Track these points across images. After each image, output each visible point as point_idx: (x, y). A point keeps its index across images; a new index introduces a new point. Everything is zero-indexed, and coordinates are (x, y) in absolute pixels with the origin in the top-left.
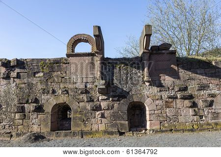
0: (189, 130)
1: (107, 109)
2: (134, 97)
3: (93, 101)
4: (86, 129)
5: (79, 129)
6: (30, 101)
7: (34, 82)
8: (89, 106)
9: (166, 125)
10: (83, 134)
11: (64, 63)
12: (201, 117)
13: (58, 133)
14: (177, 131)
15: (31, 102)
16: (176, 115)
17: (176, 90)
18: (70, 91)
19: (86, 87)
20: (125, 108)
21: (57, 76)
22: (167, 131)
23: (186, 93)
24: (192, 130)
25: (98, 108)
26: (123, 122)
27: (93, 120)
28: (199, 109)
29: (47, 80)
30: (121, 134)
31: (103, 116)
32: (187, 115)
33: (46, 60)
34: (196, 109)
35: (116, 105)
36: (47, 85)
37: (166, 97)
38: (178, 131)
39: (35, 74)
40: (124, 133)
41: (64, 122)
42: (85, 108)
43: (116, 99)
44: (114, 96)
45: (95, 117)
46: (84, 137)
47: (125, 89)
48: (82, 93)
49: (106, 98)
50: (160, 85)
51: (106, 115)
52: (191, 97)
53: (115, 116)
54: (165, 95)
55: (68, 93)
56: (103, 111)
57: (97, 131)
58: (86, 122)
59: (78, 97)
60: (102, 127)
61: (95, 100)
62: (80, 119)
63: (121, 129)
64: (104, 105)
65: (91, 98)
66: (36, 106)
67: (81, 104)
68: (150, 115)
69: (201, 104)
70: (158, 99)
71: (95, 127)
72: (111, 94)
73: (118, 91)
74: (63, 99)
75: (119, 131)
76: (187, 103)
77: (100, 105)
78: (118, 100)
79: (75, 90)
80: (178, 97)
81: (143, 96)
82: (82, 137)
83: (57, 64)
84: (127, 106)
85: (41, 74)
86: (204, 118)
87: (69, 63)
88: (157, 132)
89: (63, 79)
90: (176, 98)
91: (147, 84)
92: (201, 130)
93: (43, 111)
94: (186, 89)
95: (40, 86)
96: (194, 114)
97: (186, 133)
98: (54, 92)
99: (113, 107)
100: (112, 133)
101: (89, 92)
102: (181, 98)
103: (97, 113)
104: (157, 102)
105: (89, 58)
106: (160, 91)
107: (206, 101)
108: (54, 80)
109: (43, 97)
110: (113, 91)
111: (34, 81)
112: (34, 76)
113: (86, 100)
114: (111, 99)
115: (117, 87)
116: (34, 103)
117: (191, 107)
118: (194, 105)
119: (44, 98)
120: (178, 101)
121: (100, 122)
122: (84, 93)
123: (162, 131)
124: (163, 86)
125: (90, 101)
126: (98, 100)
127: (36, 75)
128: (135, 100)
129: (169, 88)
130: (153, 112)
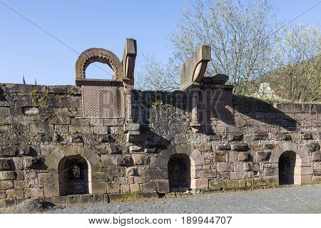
0: (241, 189)
1: (141, 164)
2: (177, 147)
3: (120, 153)
4: (112, 191)
5: (103, 192)
6: (22, 152)
7: (25, 123)
8: (115, 160)
9: (216, 183)
10: (109, 198)
11: (73, 94)
12: (255, 172)
13: (72, 197)
14: (228, 189)
15: (24, 155)
16: (228, 171)
17: (230, 139)
18: (85, 139)
19: (109, 132)
20: (165, 162)
21: (63, 115)
22: (216, 190)
23: (240, 143)
24: (245, 188)
25: (129, 163)
26: (162, 180)
27: (122, 179)
28: (254, 163)
29: (47, 119)
30: (161, 195)
31: (136, 173)
32: (240, 170)
33: (40, 87)
34: (251, 163)
35: (153, 158)
36: (47, 128)
37: (217, 148)
38: (230, 189)
39: (24, 109)
40: (164, 194)
41: (75, 183)
42: (110, 163)
43: (153, 150)
44: (150, 147)
45: (124, 176)
46: (111, 201)
47: (165, 137)
48: (104, 141)
49: (139, 148)
50: (210, 132)
51: (139, 172)
52: (246, 148)
53: (152, 173)
54: (216, 145)
55: (82, 141)
56: (135, 167)
57: (129, 194)
58: (113, 182)
59: (98, 147)
60: (135, 188)
61: (124, 152)
62: (103, 177)
63: (161, 190)
64: (136, 158)
65: (118, 149)
66: (33, 160)
67: (104, 157)
68: (196, 171)
69: (256, 156)
70: (207, 151)
71: (125, 188)
72: (146, 142)
73: (156, 140)
74: (75, 149)
75: (157, 193)
76: (242, 155)
77: (131, 159)
78: (156, 152)
79: (93, 137)
80: (232, 148)
81: (188, 147)
82: (109, 202)
83: (60, 94)
84: (168, 160)
85: (35, 111)
86: (258, 174)
87: (80, 95)
88: (205, 191)
89: (73, 120)
90: (229, 149)
91: (195, 130)
92: (255, 188)
93: (46, 168)
94: (241, 138)
95: (35, 130)
96: (248, 169)
97: (239, 192)
98: (60, 139)
99: (149, 161)
100: (148, 195)
101: (114, 141)
102: (235, 150)
103: (128, 169)
104: (207, 154)
105: (112, 89)
106: (211, 140)
107: (262, 153)
108: (58, 121)
109: (42, 146)
110: (149, 140)
111: (25, 121)
112: (23, 112)
113: (110, 151)
114: (146, 150)
115: (154, 134)
116: (28, 155)
117: (246, 161)
118: (249, 158)
119: (44, 149)
120: (231, 153)
121: (132, 181)
122: (106, 141)
123: (211, 191)
124: (214, 134)
125: (117, 153)
126: (128, 151)
127: (27, 112)
128: (178, 152)
129: (221, 137)
130: (200, 167)
